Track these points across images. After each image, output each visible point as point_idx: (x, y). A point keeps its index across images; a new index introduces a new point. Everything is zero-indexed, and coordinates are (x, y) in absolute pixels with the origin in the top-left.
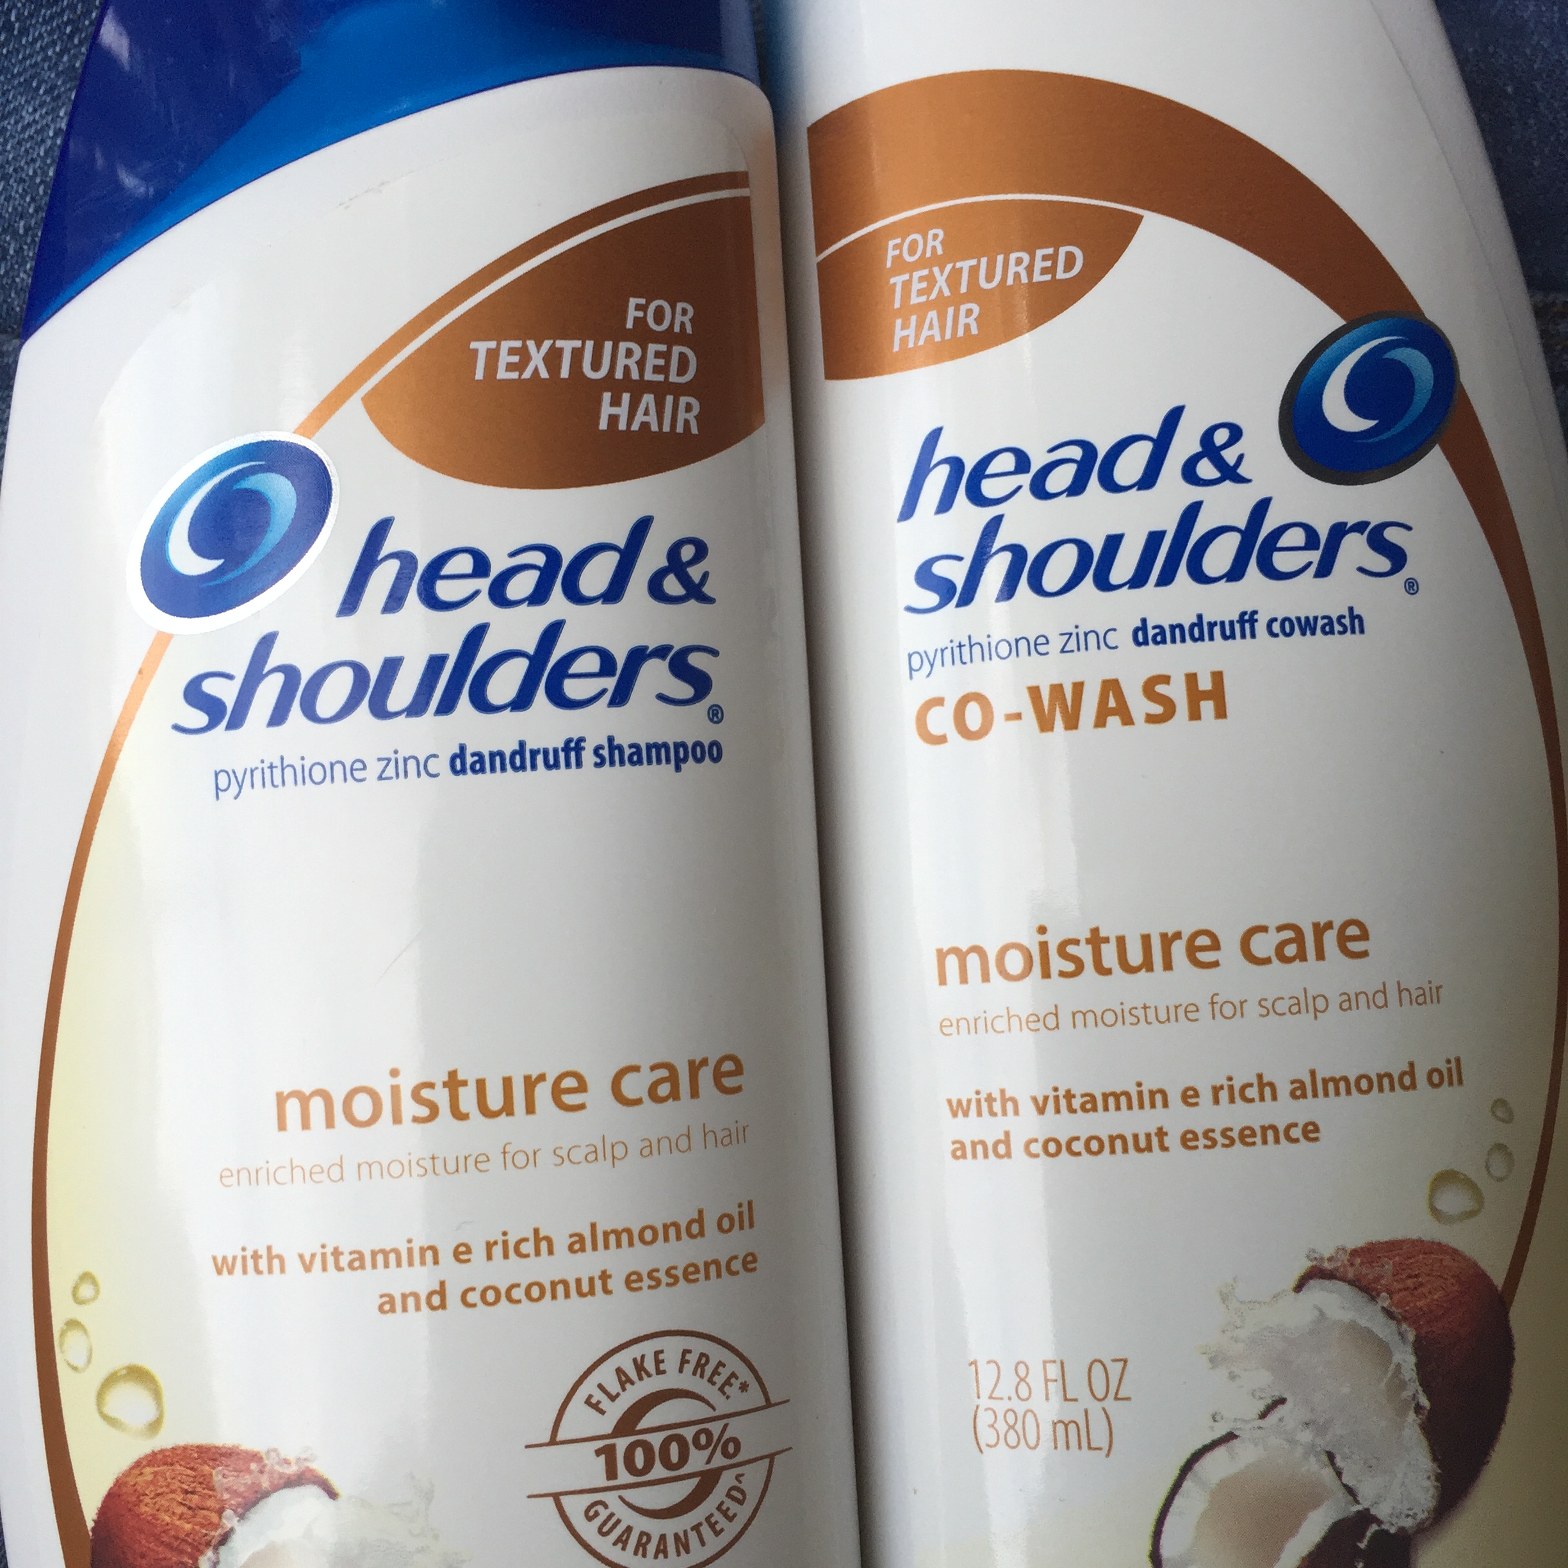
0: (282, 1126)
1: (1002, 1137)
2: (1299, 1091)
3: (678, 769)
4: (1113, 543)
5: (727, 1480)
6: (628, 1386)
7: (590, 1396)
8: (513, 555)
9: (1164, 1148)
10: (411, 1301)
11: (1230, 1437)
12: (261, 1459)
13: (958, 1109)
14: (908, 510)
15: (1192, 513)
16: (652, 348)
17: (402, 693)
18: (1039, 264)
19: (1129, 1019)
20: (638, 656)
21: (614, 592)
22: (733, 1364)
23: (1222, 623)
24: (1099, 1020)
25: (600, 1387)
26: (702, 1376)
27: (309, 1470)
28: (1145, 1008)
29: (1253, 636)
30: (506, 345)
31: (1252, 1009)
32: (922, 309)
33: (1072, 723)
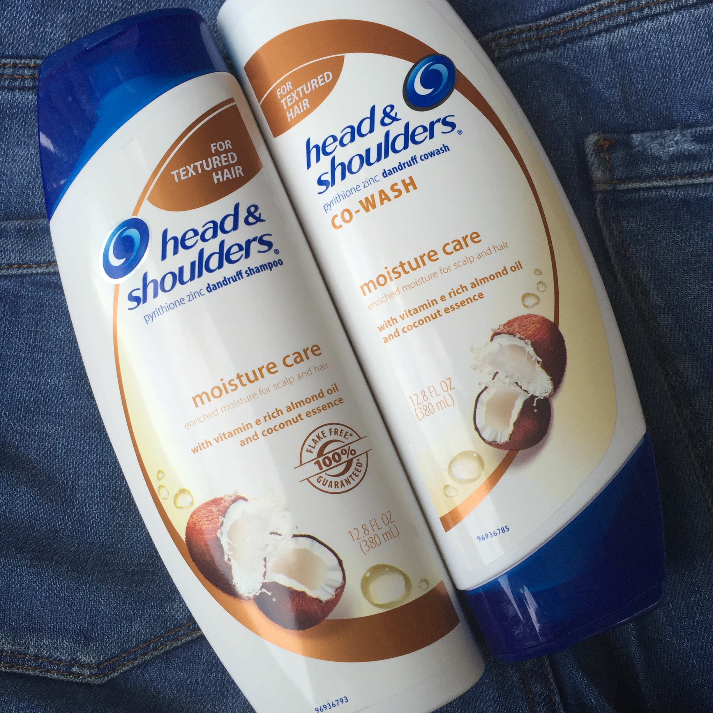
0: (197, 406)
1: (396, 331)
2: (473, 286)
3: (271, 270)
4: (368, 151)
5: (355, 461)
6: (317, 443)
7: (307, 449)
8: (203, 227)
9: (441, 316)
10: (249, 440)
11: (486, 388)
12: (224, 498)
13: (381, 329)
14: (309, 166)
15: (387, 134)
16: (222, 156)
17: (187, 276)
18: (320, 81)
19: (418, 283)
20: (248, 243)
21: (235, 227)
22: (345, 429)
23: (407, 162)
24: (410, 287)
25: (309, 446)
26: (337, 435)
27: (237, 496)
28: (422, 278)
29: (417, 163)
30: (181, 170)
31: (452, 268)
32: (292, 107)
33: (374, 207)
